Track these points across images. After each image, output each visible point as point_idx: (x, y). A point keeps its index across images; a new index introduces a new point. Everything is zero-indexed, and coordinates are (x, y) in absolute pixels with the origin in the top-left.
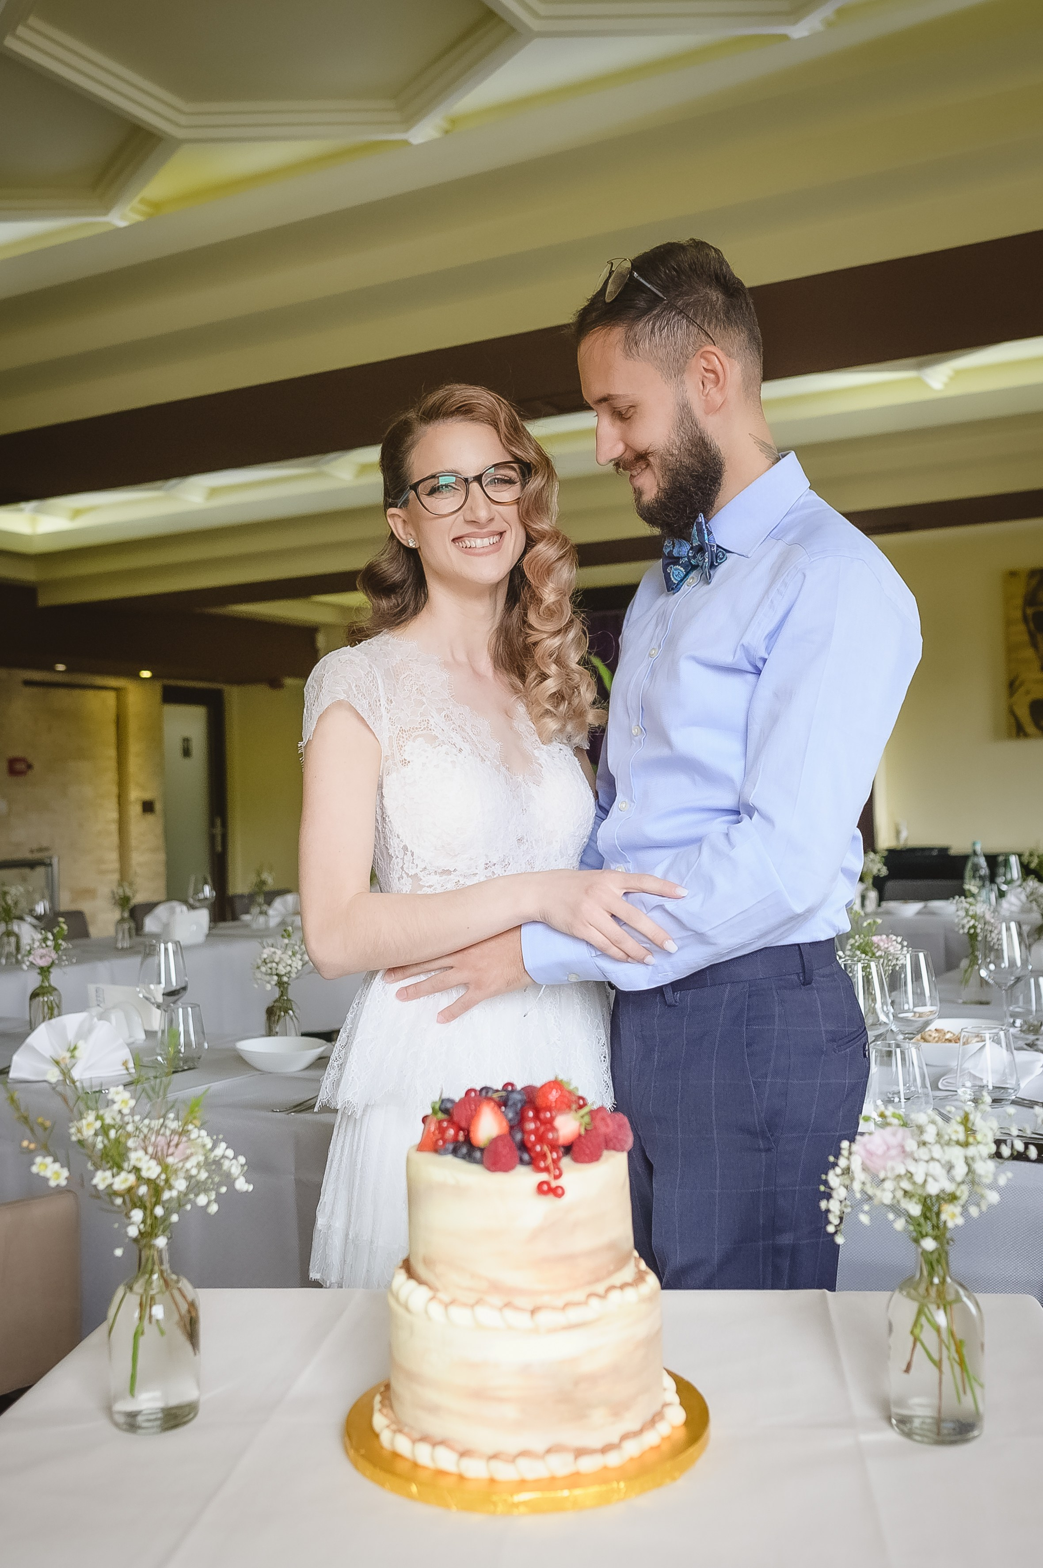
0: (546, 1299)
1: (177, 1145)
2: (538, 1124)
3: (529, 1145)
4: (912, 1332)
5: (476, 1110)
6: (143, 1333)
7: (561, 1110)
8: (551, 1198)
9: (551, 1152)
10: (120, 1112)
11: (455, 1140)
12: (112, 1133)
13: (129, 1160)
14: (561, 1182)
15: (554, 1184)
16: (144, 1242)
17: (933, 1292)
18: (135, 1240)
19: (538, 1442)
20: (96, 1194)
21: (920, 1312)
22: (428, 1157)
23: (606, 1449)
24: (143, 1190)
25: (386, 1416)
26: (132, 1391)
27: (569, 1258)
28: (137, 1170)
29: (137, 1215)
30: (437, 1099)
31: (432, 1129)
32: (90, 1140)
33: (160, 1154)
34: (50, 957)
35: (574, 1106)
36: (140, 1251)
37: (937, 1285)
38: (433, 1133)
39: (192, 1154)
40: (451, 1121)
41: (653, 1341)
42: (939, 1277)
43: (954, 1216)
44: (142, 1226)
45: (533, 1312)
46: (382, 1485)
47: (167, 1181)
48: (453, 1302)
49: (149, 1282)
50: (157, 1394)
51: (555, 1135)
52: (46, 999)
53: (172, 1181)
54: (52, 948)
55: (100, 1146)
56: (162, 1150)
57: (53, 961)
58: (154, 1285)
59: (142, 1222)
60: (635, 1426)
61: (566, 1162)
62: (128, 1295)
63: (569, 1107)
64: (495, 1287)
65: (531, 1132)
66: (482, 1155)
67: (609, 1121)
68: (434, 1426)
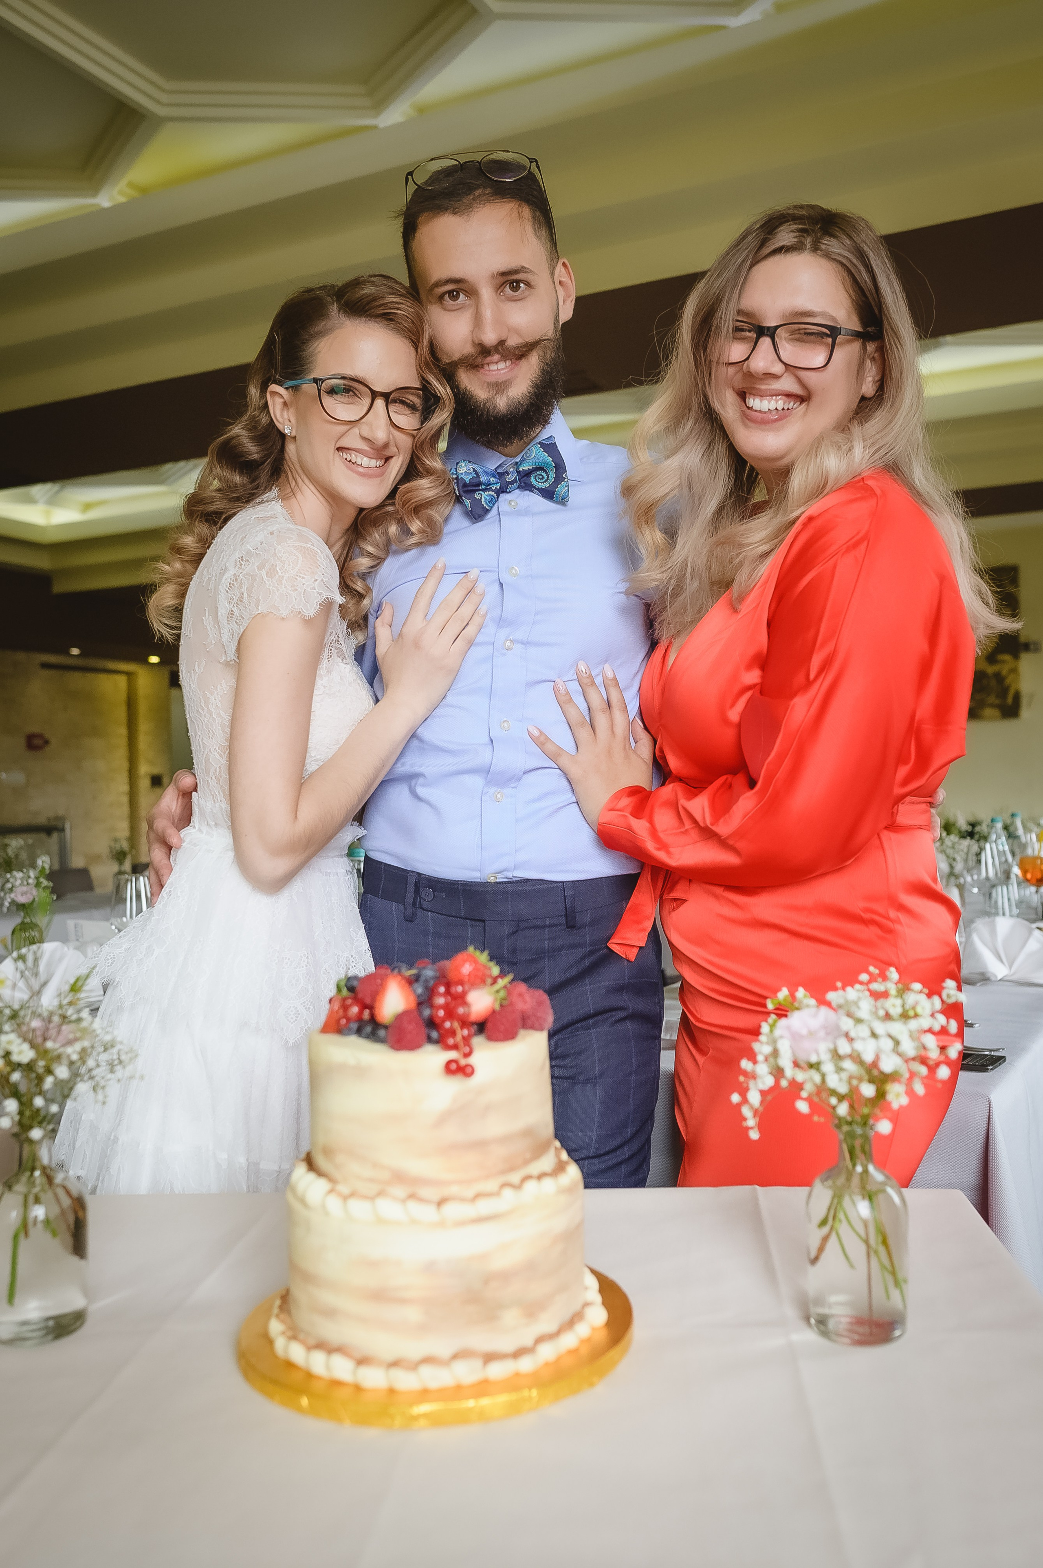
0: (454, 1190)
2: (449, 998)
3: (438, 1021)
5: (382, 985)
7: (472, 985)
8: (459, 1077)
9: (462, 1028)
11: (359, 1019)
14: (474, 1060)
15: (463, 1062)
19: (443, 1347)
22: (333, 1038)
23: (519, 1354)
24: (16, 1076)
25: (283, 1323)
27: (480, 1145)
29: (12, 1105)
30: (343, 976)
31: (337, 1007)
33: (35, 1037)
34: (31, 894)
35: (489, 981)
36: (19, 1145)
38: (337, 1012)
40: (357, 1000)
41: (571, 1236)
44: (16, 1118)
45: (440, 1203)
46: (271, 1397)
47: (46, 1068)
48: (352, 1194)
51: (466, 1009)
52: (27, 934)
53: (53, 1068)
54: (33, 886)
57: (34, 899)
59: (17, 1113)
60: (552, 1327)
61: (478, 1041)
63: (482, 981)
64: (398, 1178)
65: (440, 1007)
66: (386, 1033)
67: (527, 997)
68: (331, 1332)
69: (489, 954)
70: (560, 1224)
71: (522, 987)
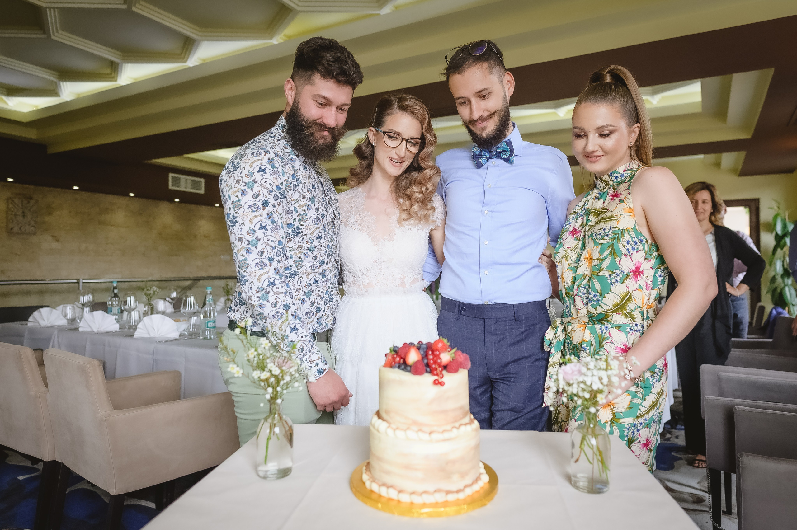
0: (435, 428)
1: (287, 362)
2: (434, 356)
3: (430, 365)
4: (580, 447)
5: (408, 350)
6: (270, 439)
7: (443, 351)
8: (439, 386)
9: (439, 368)
10: (264, 348)
11: (399, 363)
12: (261, 357)
13: (267, 367)
14: (443, 380)
15: (440, 380)
16: (272, 401)
17: (590, 431)
18: (269, 401)
19: (431, 487)
21: (583, 439)
22: (388, 369)
23: (458, 491)
24: (272, 380)
25: (368, 475)
26: (266, 462)
27: (445, 412)
28: (270, 371)
29: (270, 390)
30: (392, 346)
31: (390, 358)
32: (252, 359)
33: (280, 366)
35: (448, 350)
36: (271, 405)
37: (592, 428)
38: (390, 360)
39: (292, 366)
40: (398, 355)
41: (477, 447)
42: (593, 424)
43: (602, 399)
44: (272, 395)
45: (430, 433)
46: (366, 503)
47: (282, 376)
48: (397, 428)
49: (274, 418)
51: (440, 360)
53: (284, 377)
55: (255, 362)
56: (281, 364)
59: (272, 393)
60: (470, 482)
61: (444, 372)
62: (265, 423)
63: (446, 350)
64: (415, 423)
65: (431, 359)
66: (411, 368)
67: (462, 356)
68: (388, 480)
69: (448, 340)
70: (473, 443)
71: (460, 353)
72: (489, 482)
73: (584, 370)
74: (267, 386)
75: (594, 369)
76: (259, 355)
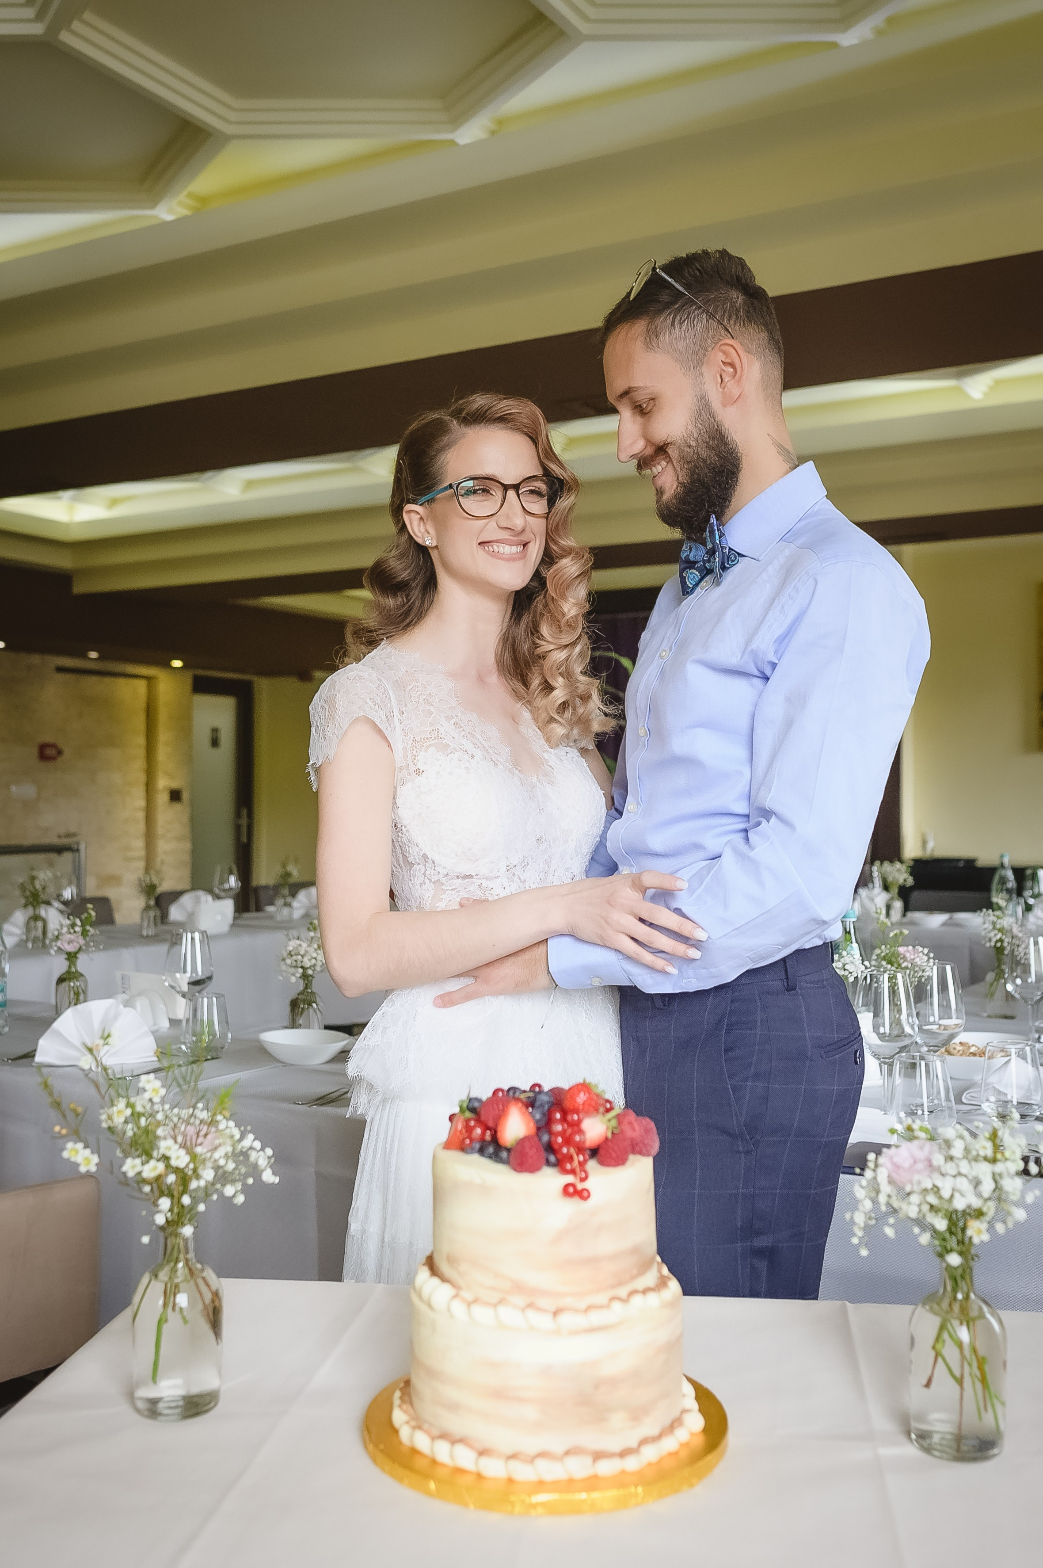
0: (568, 1301)
1: (206, 1135)
2: (566, 1126)
3: (556, 1147)
4: (934, 1348)
5: (503, 1110)
6: (166, 1320)
7: (588, 1113)
8: (576, 1199)
9: (578, 1155)
10: (151, 1100)
11: (482, 1139)
12: (143, 1121)
13: (159, 1149)
14: (586, 1185)
15: (580, 1186)
16: (170, 1230)
17: (956, 1308)
18: (162, 1228)
19: (556, 1444)
20: (124, 1180)
21: (942, 1327)
22: (455, 1155)
23: (624, 1454)
24: (171, 1178)
25: (405, 1412)
26: (154, 1378)
27: (593, 1261)
28: (166, 1159)
29: (165, 1203)
30: (464, 1097)
31: (460, 1127)
32: (120, 1127)
33: (188, 1143)
34: (78, 943)
35: (602, 1110)
36: (166, 1239)
37: (961, 1301)
38: (460, 1131)
39: (220, 1145)
40: (479, 1120)
41: (673, 1347)
42: (962, 1292)
43: (979, 1232)
44: (169, 1215)
45: (555, 1314)
46: (400, 1480)
47: (195, 1170)
48: (475, 1301)
49: (174, 1270)
50: (179, 1381)
51: (582, 1137)
52: (72, 984)
53: (200, 1171)
54: (80, 934)
55: (130, 1133)
56: (191, 1140)
57: (80, 947)
58: (180, 1272)
59: (169, 1211)
60: (655, 1432)
61: (592, 1165)
62: (153, 1282)
63: (597, 1110)
64: (519, 1288)
65: (558, 1133)
66: (508, 1155)
67: (636, 1125)
68: (454, 1424)
70: (663, 1335)
72: (706, 1430)
73: (938, 1159)
74: (157, 1193)
75: (964, 1158)
76: (136, 1116)
